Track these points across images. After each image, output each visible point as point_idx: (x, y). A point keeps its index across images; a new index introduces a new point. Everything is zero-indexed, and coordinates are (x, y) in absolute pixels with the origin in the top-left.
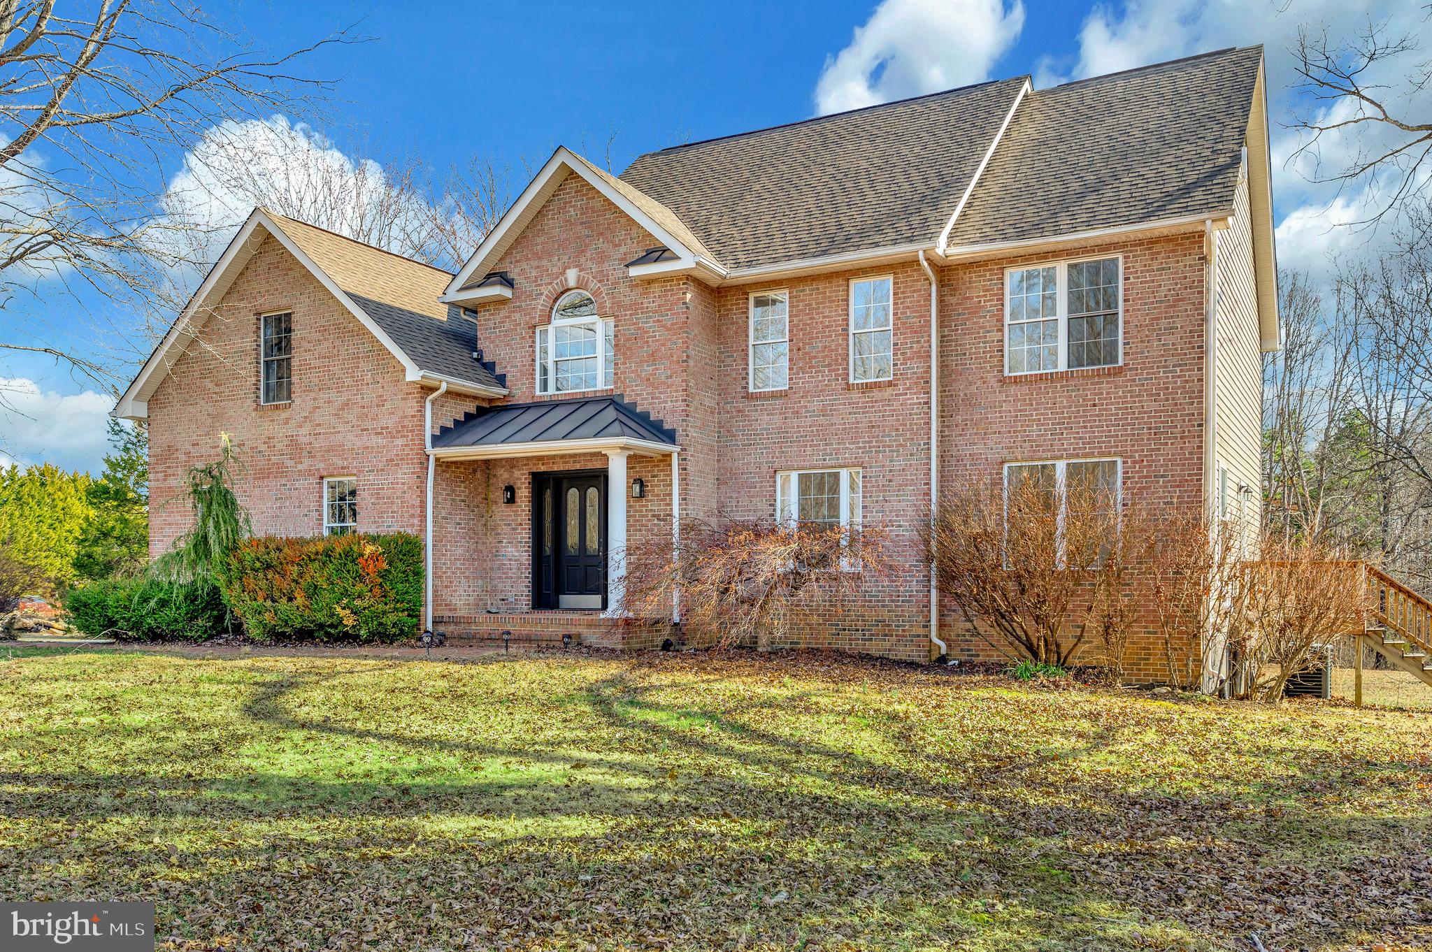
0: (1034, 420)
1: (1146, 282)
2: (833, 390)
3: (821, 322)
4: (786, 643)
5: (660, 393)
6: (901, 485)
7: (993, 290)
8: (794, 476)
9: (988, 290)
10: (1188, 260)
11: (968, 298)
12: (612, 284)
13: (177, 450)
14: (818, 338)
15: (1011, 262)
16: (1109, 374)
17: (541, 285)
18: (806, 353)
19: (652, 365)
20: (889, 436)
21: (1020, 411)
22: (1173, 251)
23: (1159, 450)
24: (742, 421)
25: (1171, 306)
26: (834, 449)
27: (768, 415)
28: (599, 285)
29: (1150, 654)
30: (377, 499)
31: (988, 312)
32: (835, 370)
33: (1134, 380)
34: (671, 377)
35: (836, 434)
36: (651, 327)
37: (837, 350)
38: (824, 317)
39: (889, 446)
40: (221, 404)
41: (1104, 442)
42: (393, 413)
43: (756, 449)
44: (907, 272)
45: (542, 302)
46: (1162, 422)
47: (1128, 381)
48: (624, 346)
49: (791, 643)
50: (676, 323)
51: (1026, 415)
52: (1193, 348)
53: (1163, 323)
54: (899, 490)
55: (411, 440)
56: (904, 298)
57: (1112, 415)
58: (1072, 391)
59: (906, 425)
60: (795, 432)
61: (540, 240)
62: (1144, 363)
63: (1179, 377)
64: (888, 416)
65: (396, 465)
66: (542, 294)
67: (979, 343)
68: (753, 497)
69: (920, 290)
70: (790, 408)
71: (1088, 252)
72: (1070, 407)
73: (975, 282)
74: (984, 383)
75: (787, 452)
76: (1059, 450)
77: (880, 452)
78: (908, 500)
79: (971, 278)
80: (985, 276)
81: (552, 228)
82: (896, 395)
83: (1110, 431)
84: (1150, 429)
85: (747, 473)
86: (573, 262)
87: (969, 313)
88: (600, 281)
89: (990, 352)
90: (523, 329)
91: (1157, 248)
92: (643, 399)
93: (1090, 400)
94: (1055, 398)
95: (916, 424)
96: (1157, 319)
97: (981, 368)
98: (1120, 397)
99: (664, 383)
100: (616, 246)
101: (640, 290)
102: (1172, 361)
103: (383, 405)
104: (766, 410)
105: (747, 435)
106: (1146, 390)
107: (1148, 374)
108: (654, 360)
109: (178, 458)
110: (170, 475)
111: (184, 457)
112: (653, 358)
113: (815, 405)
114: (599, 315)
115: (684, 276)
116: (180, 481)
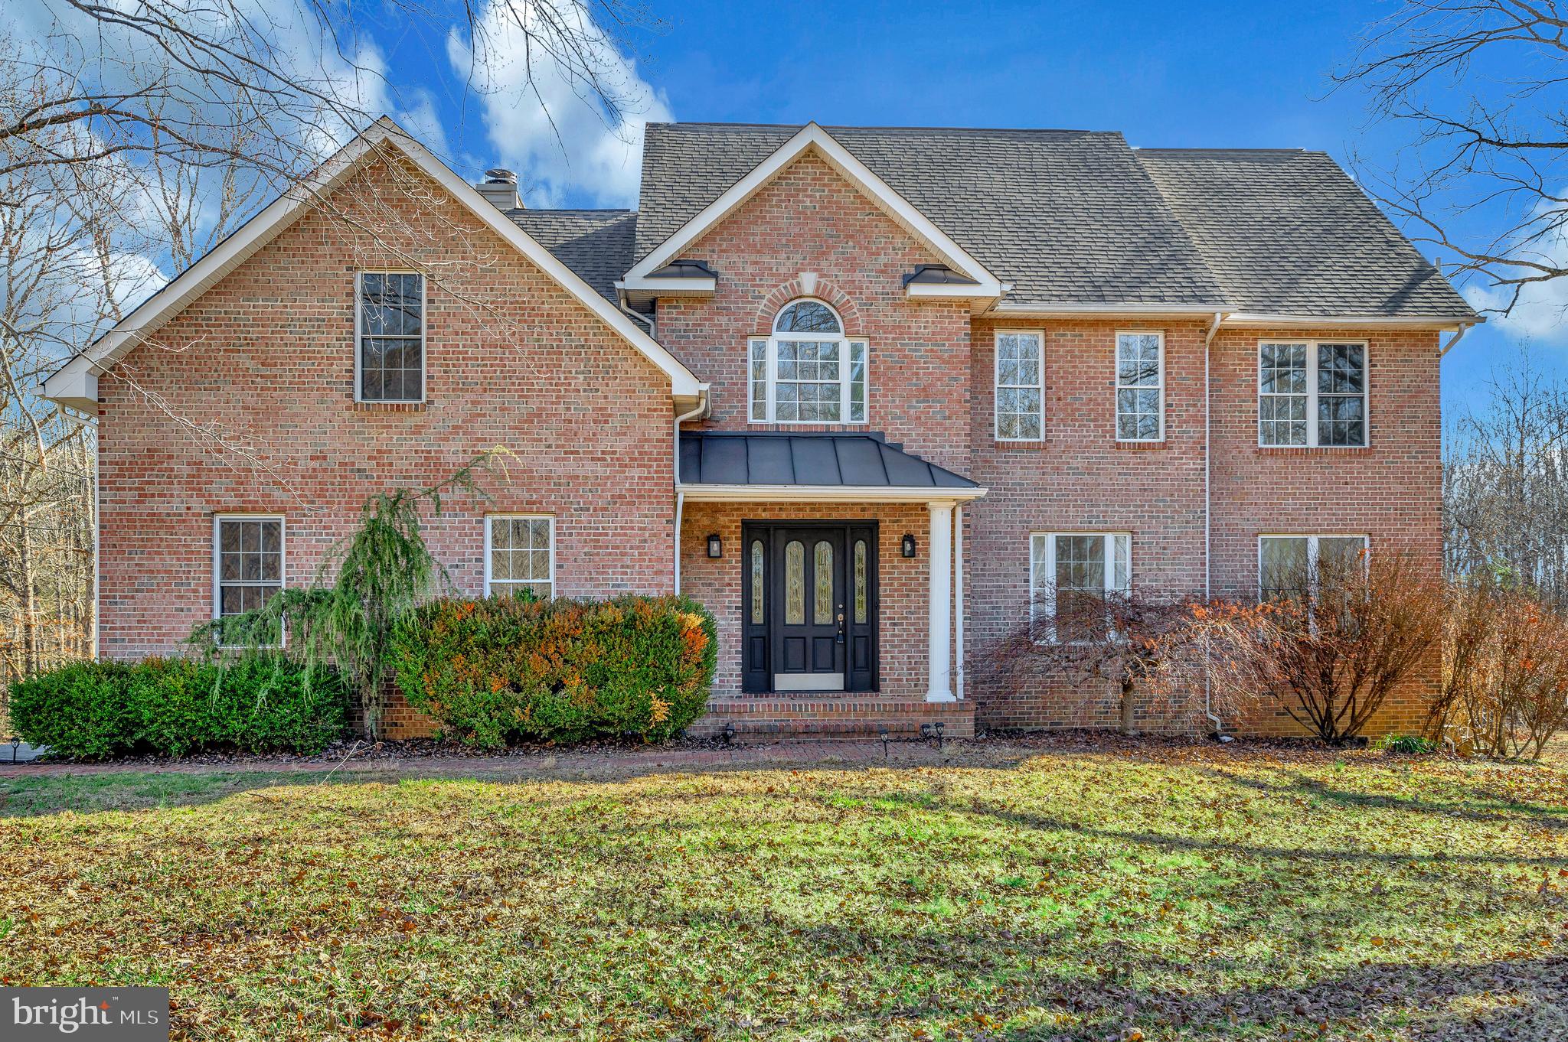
0: (1290, 494)
1: (1391, 371)
2: (1100, 447)
3: (1086, 372)
4: (1045, 724)
5: (935, 435)
6: (1176, 554)
7: (1248, 359)
8: (1050, 539)
9: (1243, 359)
10: (1428, 356)
11: (1223, 365)
12: (868, 299)
13: (170, 457)
14: (1082, 389)
15: (1266, 334)
16: (1360, 455)
17: (762, 286)
18: (1067, 404)
19: (924, 401)
20: (1164, 501)
21: (1276, 483)
22: (1414, 345)
23: (1404, 530)
24: (988, 473)
25: (1413, 397)
26: (1102, 511)
27: (1022, 468)
28: (847, 297)
29: (1398, 723)
30: (595, 547)
31: (1244, 381)
32: (1101, 426)
33: (1382, 463)
34: (950, 418)
35: (1104, 495)
36: (921, 357)
37: (1104, 404)
38: (1089, 367)
39: (1163, 512)
40: (275, 394)
41: (1355, 520)
42: (625, 434)
43: (1008, 506)
44: (1181, 331)
45: (762, 307)
46: (1406, 504)
47: (1377, 463)
48: (885, 374)
49: (1051, 724)
50: (957, 356)
51: (1282, 489)
52: (1432, 437)
53: (1407, 412)
54: (1174, 559)
55: (656, 472)
56: (1179, 358)
57: (1362, 494)
58: (1326, 468)
59: (1181, 491)
60: (1055, 490)
61: (758, 229)
62: (1390, 447)
63: (1421, 463)
64: (1162, 480)
65: (628, 503)
66: (762, 297)
67: (1234, 412)
68: (1004, 559)
69: (1195, 352)
70: (1049, 463)
71: (1339, 335)
72: (1324, 483)
73: (1231, 349)
74: (1240, 452)
75: (1046, 511)
76: (1314, 525)
77: (1153, 517)
78: (1184, 570)
79: (1226, 344)
80: (1240, 344)
81: (778, 218)
82: (1171, 458)
83: (1361, 509)
84: (1396, 509)
85: (996, 533)
86: (809, 264)
87: (1224, 380)
88: (849, 293)
89: (1245, 422)
90: (733, 337)
91: (1401, 340)
92: (911, 441)
93: (1342, 478)
94: (1310, 473)
95: (1192, 490)
96: (1402, 407)
97: (1237, 437)
98: (1369, 478)
99: (941, 424)
100: (873, 254)
101: (907, 311)
102: (1415, 448)
103: (606, 422)
104: (1019, 462)
105: (995, 489)
106: (1392, 473)
107: (1394, 457)
108: (927, 396)
109: (172, 470)
110: (153, 495)
111: (186, 470)
112: (925, 394)
113: (1079, 462)
114: (847, 335)
115: (966, 303)
116: (177, 506)
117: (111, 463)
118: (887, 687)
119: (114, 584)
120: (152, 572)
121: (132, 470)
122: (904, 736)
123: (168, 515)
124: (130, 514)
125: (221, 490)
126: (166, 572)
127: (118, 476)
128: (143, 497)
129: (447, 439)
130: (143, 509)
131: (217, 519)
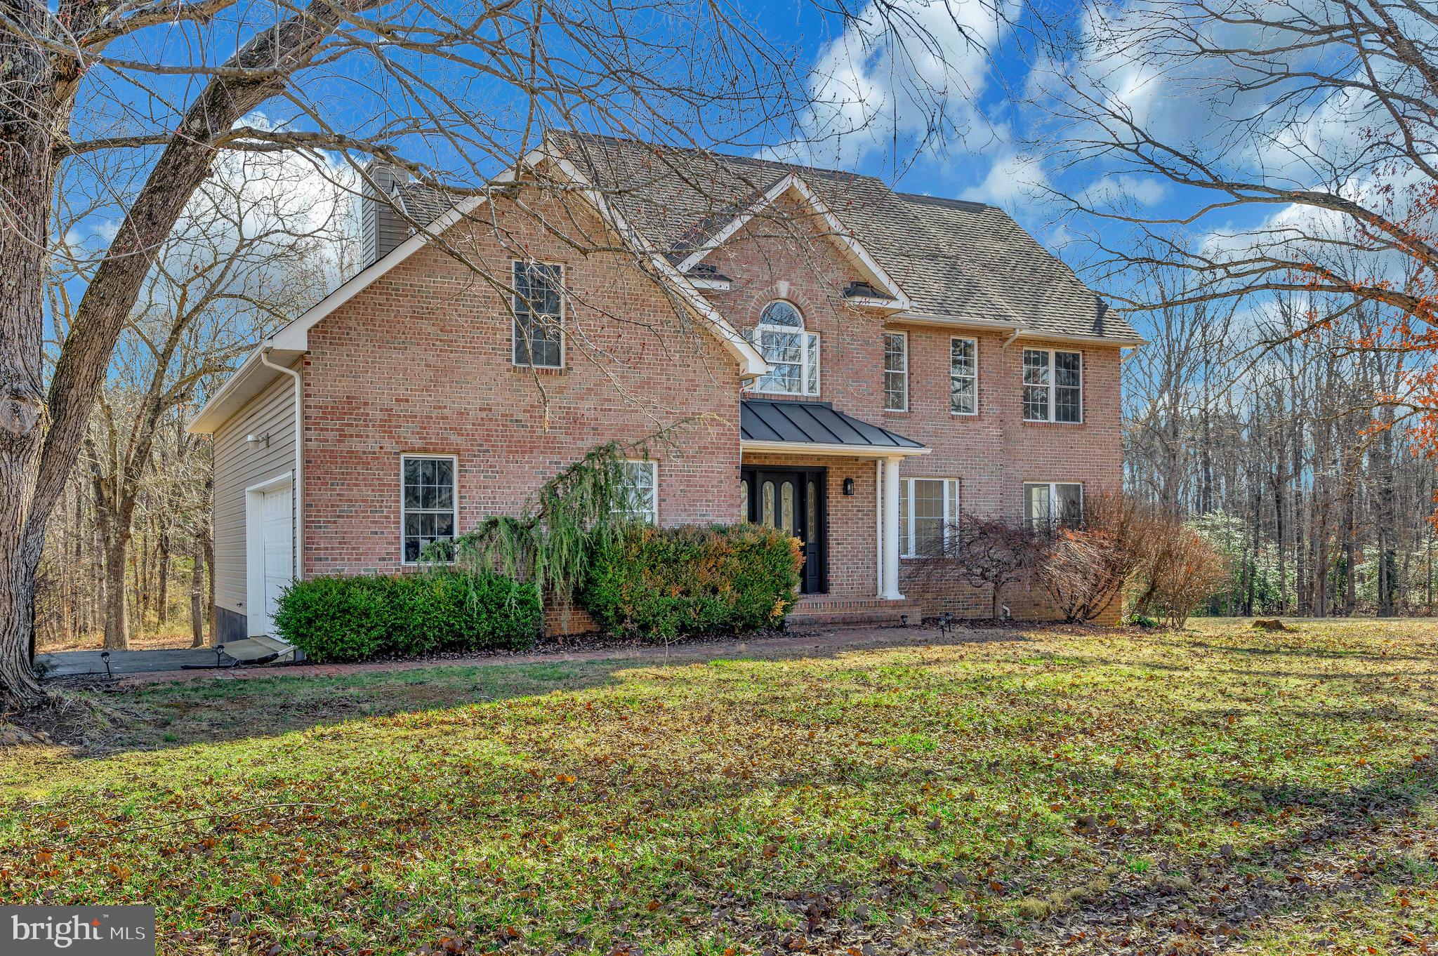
0: (1041, 454)
1: (1095, 372)
2: (943, 418)
6: (985, 494)
7: (1019, 360)
8: (912, 482)
9: (1016, 360)
10: (1114, 364)
12: (820, 303)
13: (366, 404)
15: (1027, 343)
16: (1077, 429)
19: (856, 382)
20: (979, 457)
21: (1034, 446)
22: (1107, 357)
23: (1101, 480)
25: (1107, 390)
26: (943, 463)
28: (807, 301)
30: (687, 486)
31: (1015, 375)
33: (1089, 434)
35: (944, 452)
36: (854, 349)
40: (451, 355)
46: (1103, 463)
47: (1087, 434)
48: (831, 360)
50: (877, 350)
53: (1104, 401)
54: (984, 497)
57: (1080, 455)
58: (1060, 436)
59: (989, 450)
62: (1094, 424)
69: (996, 354)
71: (1066, 347)
72: (1060, 447)
74: (1015, 424)
75: (910, 463)
76: (1053, 475)
77: (973, 468)
78: (990, 505)
82: (983, 427)
83: (1079, 466)
84: (1097, 466)
86: (784, 275)
88: (809, 298)
89: (1019, 403)
91: (1101, 352)
92: (848, 410)
93: (1069, 444)
94: (1052, 439)
96: (1101, 397)
98: (1084, 444)
102: (1108, 425)
106: (1096, 441)
107: (1096, 431)
108: (858, 378)
109: (368, 415)
110: (351, 436)
111: (379, 415)
112: (857, 376)
113: (930, 428)
114: (806, 328)
115: (881, 313)
116: (372, 445)
117: (316, 407)
118: (834, 590)
119: (319, 511)
120: (351, 501)
121: (334, 413)
122: (893, 624)
123: (364, 453)
124: (332, 451)
125: (408, 433)
126: (363, 501)
127: (321, 418)
128: (343, 437)
129: (582, 399)
130: (344, 447)
131: (403, 456)
